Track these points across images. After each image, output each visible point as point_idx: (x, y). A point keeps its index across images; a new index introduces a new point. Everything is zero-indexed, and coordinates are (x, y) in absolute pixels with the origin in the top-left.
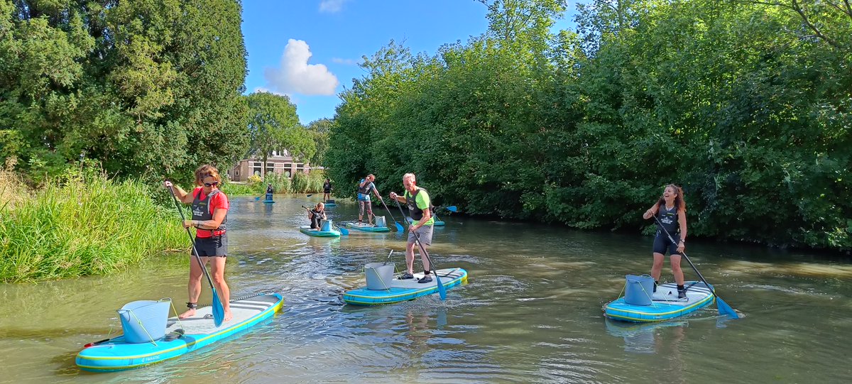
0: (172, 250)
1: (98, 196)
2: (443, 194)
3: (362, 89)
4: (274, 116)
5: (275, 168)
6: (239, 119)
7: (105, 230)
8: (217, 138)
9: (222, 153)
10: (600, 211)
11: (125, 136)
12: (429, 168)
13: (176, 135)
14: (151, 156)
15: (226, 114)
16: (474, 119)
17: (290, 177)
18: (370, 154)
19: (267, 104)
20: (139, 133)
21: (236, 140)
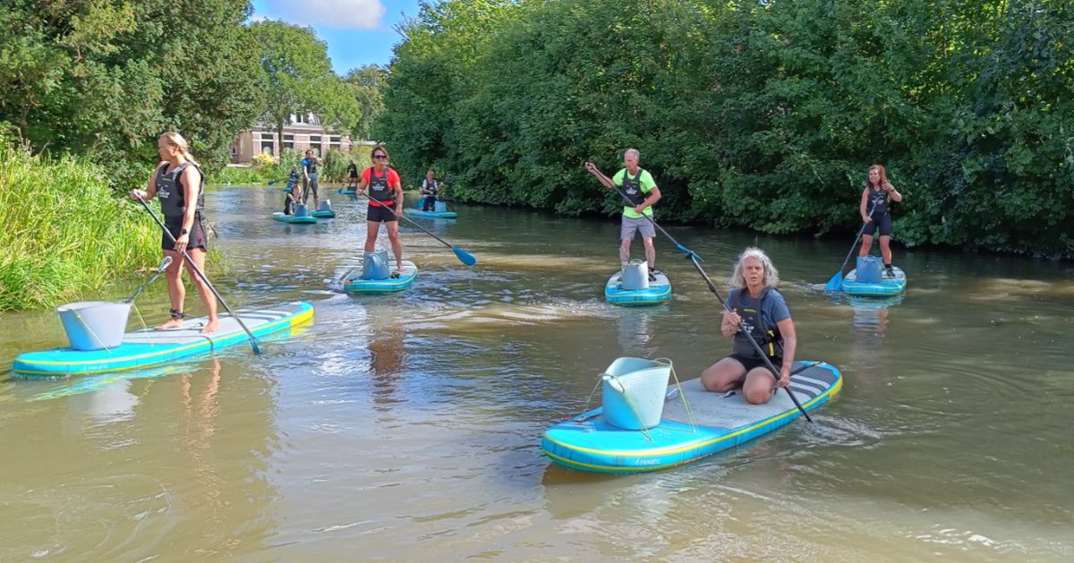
0: (153, 269)
1: (20, 182)
2: (567, 183)
3: (434, 18)
4: (292, 60)
5: (296, 142)
6: (247, 59)
7: (36, 238)
8: (211, 91)
9: (221, 115)
10: (798, 209)
11: (56, 82)
12: (547, 144)
13: (144, 84)
14: (103, 117)
15: (227, 50)
16: (614, 68)
17: (320, 156)
18: (451, 122)
19: (280, 39)
20: (78, 78)
21: (243, 94)
